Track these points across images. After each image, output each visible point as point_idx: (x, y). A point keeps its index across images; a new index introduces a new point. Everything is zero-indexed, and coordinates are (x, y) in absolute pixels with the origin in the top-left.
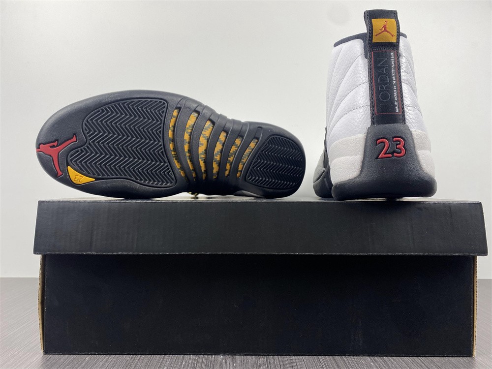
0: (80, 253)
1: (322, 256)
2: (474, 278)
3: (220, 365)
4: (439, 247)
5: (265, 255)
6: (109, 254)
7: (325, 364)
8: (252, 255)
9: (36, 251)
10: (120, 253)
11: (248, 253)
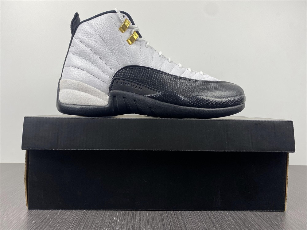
0: (51, 149)
1: (198, 152)
2: (286, 166)
3: (139, 214)
4: (267, 147)
5: (163, 151)
6: (68, 150)
7: (200, 214)
8: (156, 151)
9: (23, 148)
10: (75, 149)
11: (154, 150)
